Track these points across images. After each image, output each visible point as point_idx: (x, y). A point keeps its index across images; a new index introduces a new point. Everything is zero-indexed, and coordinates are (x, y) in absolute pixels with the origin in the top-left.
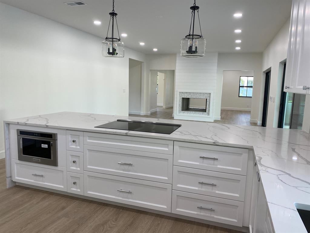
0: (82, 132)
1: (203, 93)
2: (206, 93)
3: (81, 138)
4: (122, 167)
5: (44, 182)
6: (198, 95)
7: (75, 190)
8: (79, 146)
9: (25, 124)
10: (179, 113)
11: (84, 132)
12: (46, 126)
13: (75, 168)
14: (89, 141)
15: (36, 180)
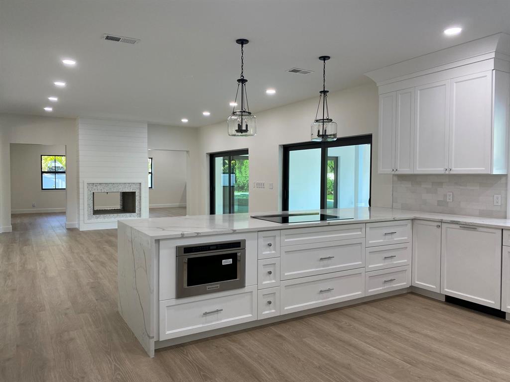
0: (279, 231)
1: (129, 183)
2: (134, 183)
3: (278, 239)
4: (322, 263)
5: (221, 320)
6: (120, 187)
7: (268, 313)
8: (274, 250)
9: (196, 234)
10: (89, 219)
11: (282, 231)
12: (232, 232)
13: (268, 282)
14: (286, 240)
15: (206, 323)
